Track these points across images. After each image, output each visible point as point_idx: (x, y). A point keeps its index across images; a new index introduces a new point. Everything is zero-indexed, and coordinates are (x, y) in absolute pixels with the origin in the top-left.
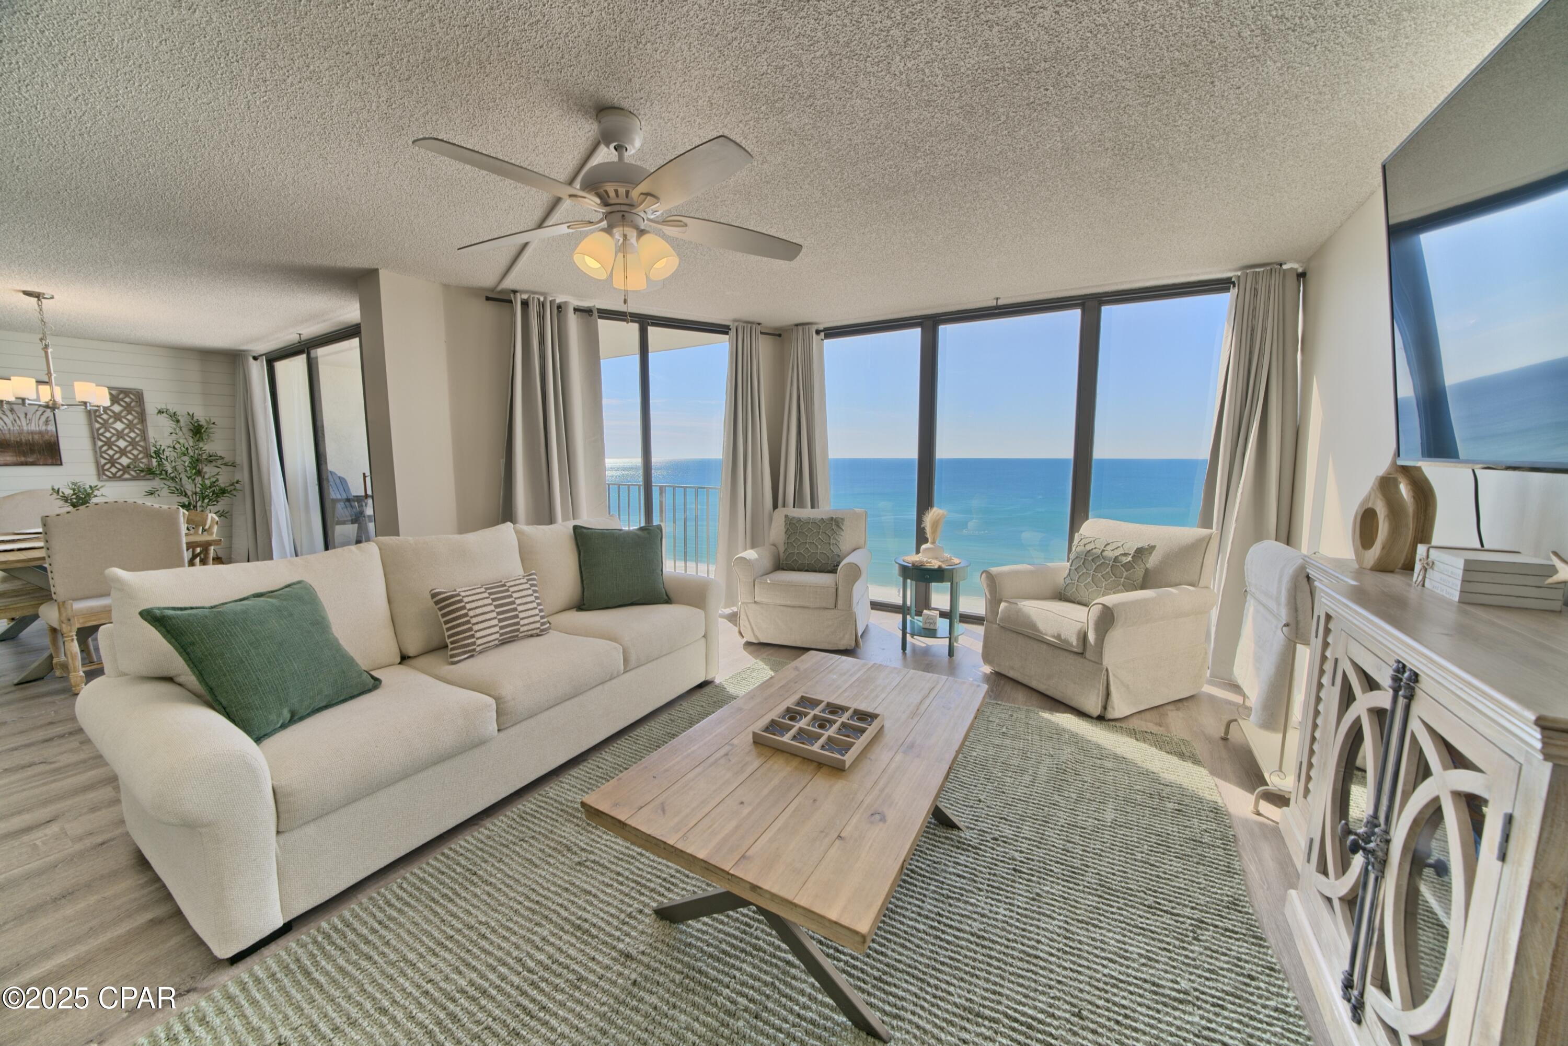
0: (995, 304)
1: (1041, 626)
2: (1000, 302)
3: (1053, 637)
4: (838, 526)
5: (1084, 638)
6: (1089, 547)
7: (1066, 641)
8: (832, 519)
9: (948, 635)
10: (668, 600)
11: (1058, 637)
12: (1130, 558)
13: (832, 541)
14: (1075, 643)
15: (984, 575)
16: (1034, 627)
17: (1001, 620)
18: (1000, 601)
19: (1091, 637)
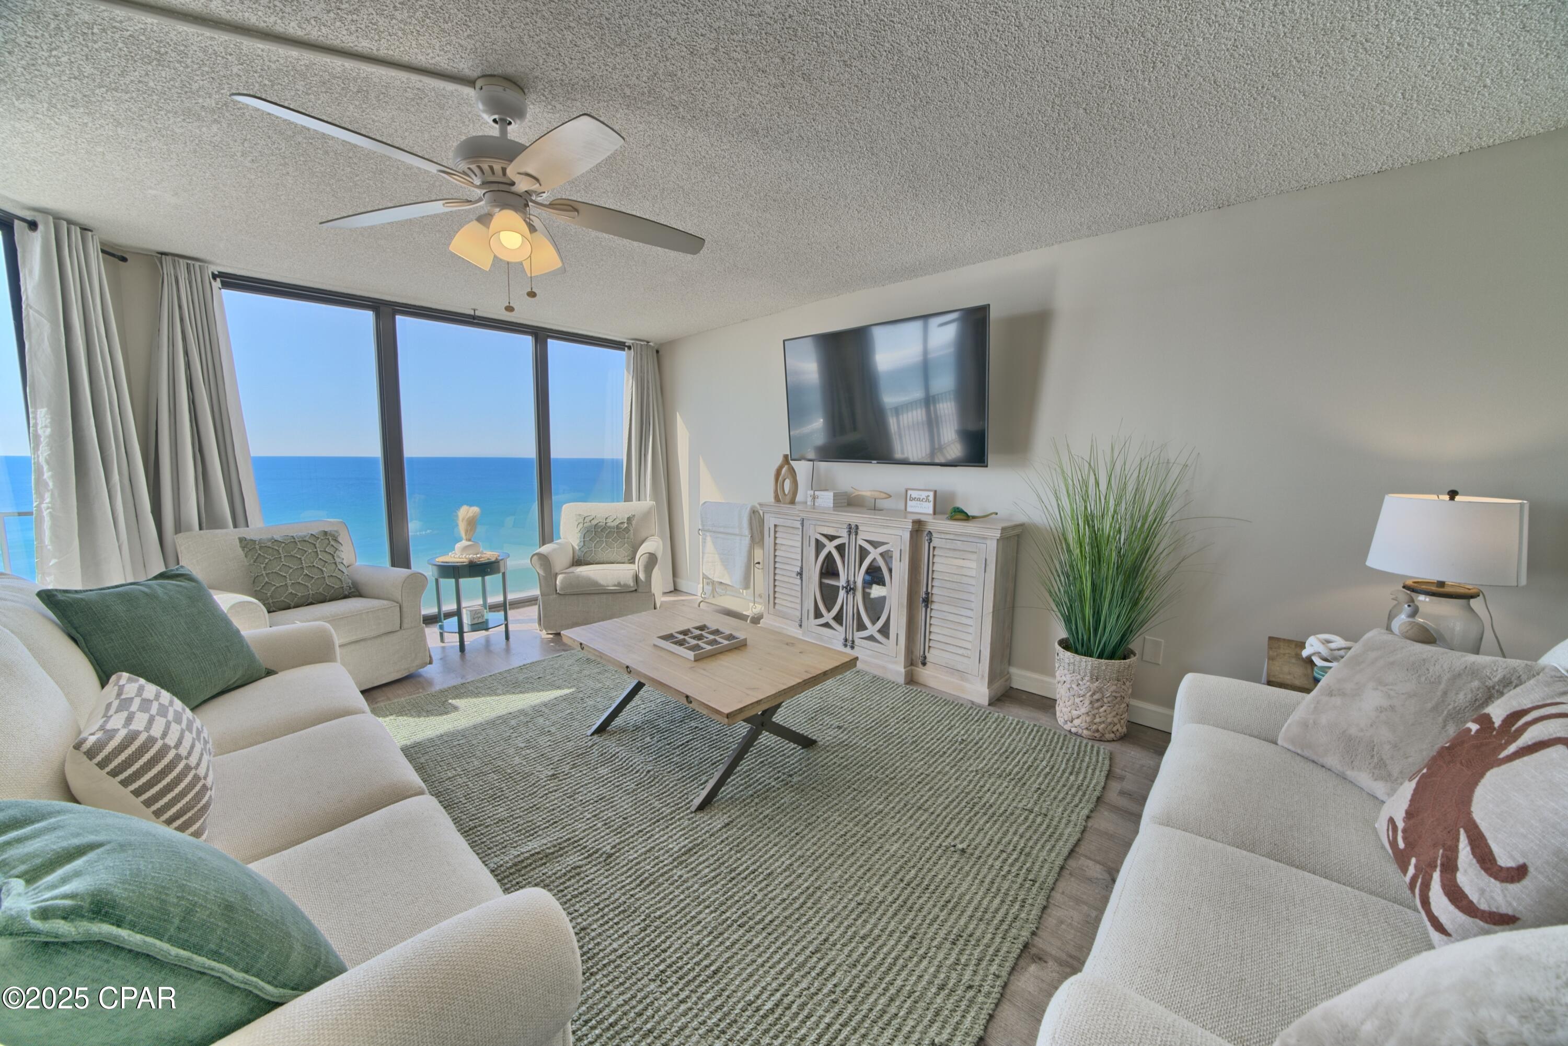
0: (472, 313)
1: (602, 582)
2: (478, 313)
3: (615, 586)
4: (336, 540)
5: (636, 578)
6: (594, 522)
7: (626, 585)
8: (325, 533)
9: (503, 621)
10: (269, 673)
11: (619, 584)
12: (626, 525)
13: (338, 560)
14: (632, 584)
15: (535, 558)
16: (595, 584)
17: (562, 589)
18: (556, 575)
19: (642, 576)
